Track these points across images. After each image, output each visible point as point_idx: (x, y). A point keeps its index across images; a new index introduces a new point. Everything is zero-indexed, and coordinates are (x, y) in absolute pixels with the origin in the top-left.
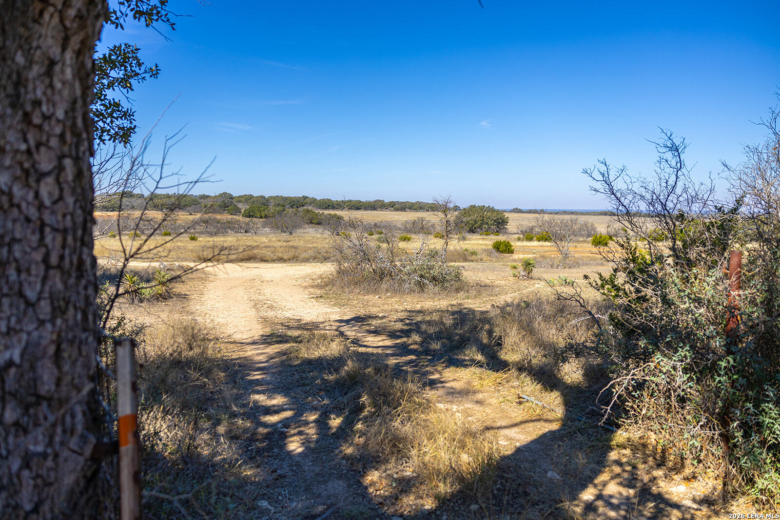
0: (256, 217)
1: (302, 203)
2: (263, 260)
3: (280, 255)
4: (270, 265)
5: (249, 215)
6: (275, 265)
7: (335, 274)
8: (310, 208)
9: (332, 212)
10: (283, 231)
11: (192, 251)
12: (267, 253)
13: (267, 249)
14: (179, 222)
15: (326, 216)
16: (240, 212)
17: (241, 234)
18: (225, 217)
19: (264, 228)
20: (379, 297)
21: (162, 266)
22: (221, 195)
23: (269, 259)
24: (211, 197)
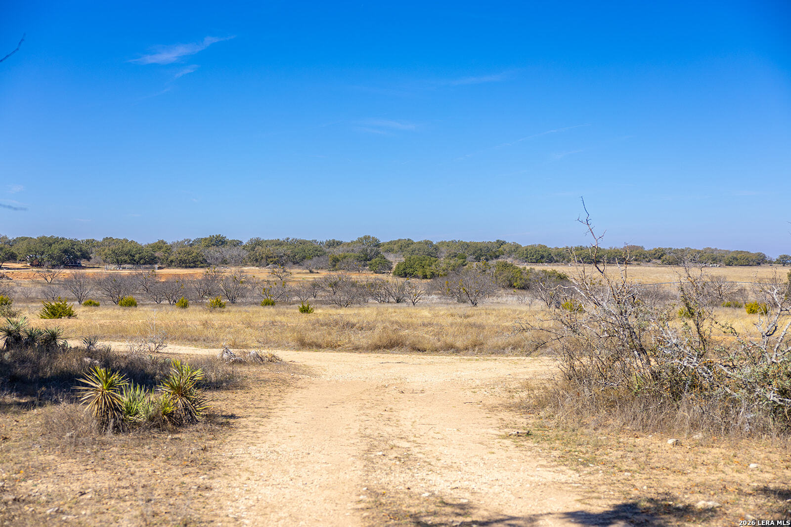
0: (416, 277)
1: (494, 253)
2: (417, 349)
3: (450, 340)
4: (428, 358)
5: (404, 273)
6: (436, 358)
7: (559, 379)
8: (509, 261)
9: (549, 268)
10: (461, 301)
11: (293, 330)
12: (427, 337)
13: (426, 329)
14: (293, 285)
15: (537, 274)
16: (390, 269)
17: (390, 305)
18: (365, 276)
19: (429, 294)
20: (677, 443)
21: (225, 356)
22: (360, 241)
23: (427, 346)
24: (345, 244)
